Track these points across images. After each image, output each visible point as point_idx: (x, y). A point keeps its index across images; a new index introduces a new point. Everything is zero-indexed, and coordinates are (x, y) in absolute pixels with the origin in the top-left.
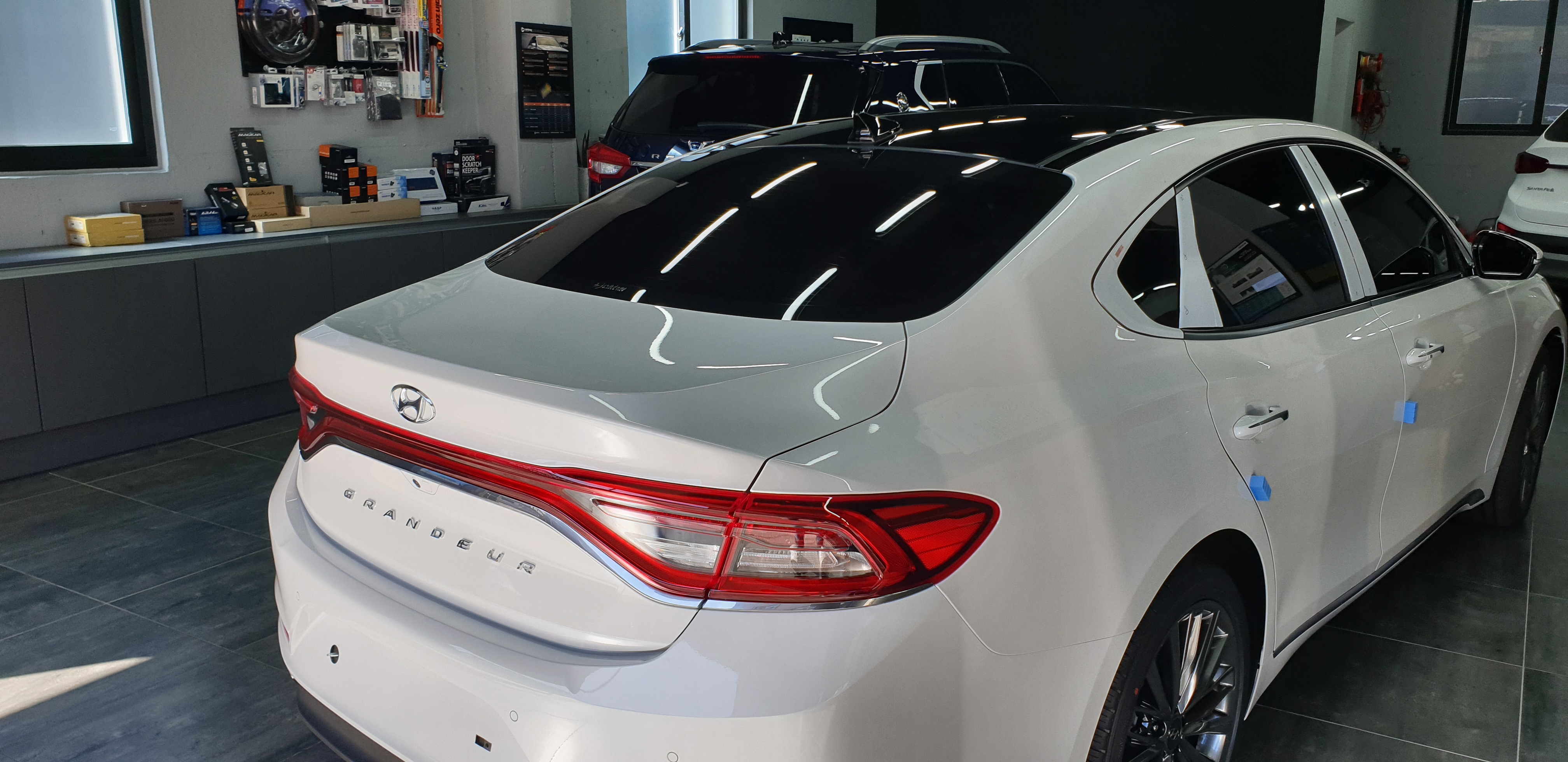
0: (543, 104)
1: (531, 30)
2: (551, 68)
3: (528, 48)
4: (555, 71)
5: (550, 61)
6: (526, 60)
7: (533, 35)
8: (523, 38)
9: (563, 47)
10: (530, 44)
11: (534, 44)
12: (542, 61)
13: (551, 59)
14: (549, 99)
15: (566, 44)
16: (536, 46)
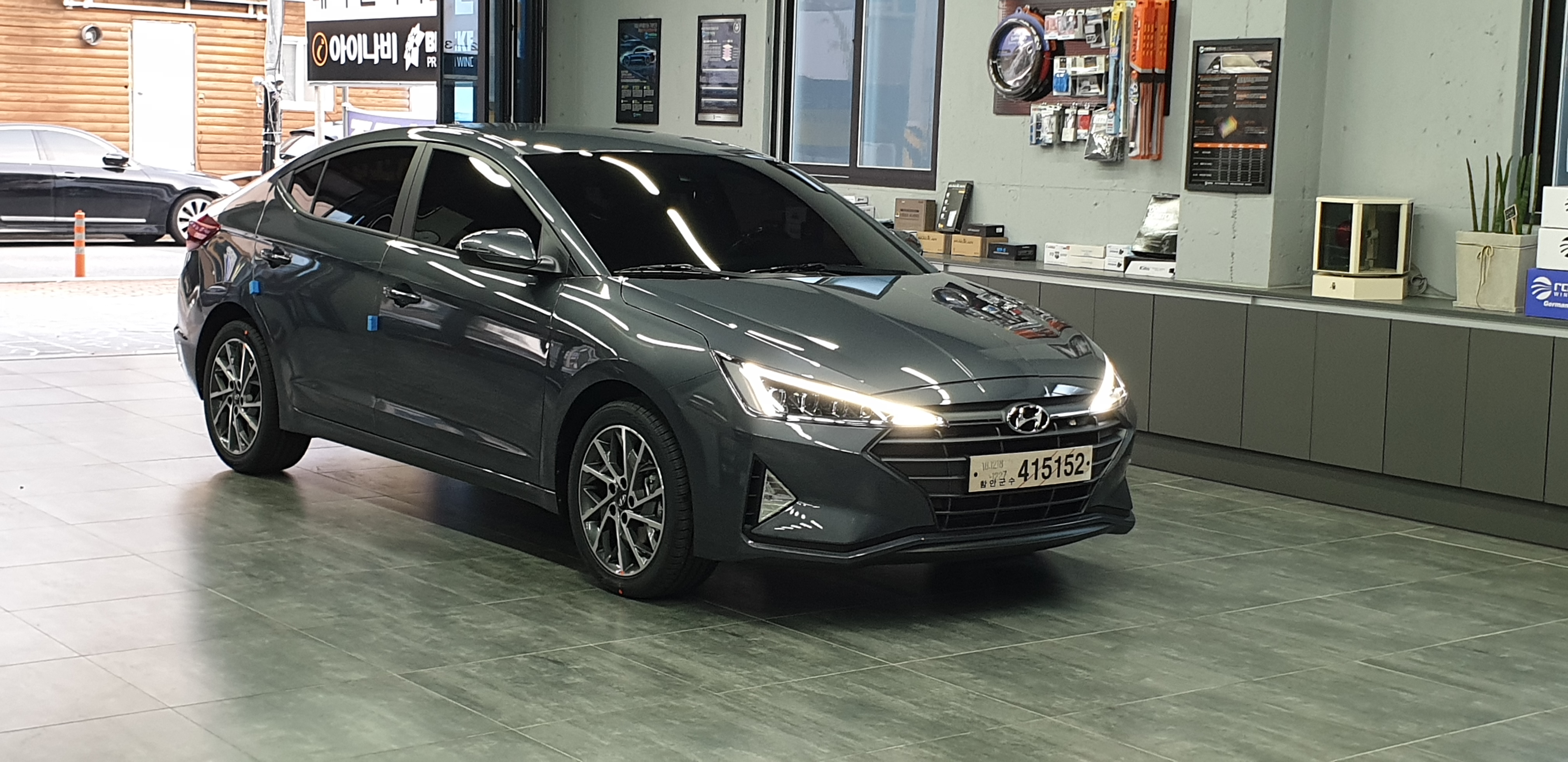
0: (1221, 146)
1: (1214, 49)
2: (1240, 96)
3: (1208, 72)
4: (1245, 100)
5: (1238, 88)
6: (1202, 88)
7: (1217, 55)
8: (1201, 60)
9: (1262, 67)
10: (1211, 66)
11: (1217, 67)
12: (1227, 88)
13: (1241, 85)
14: (1230, 138)
15: (1267, 62)
16: (1219, 69)
